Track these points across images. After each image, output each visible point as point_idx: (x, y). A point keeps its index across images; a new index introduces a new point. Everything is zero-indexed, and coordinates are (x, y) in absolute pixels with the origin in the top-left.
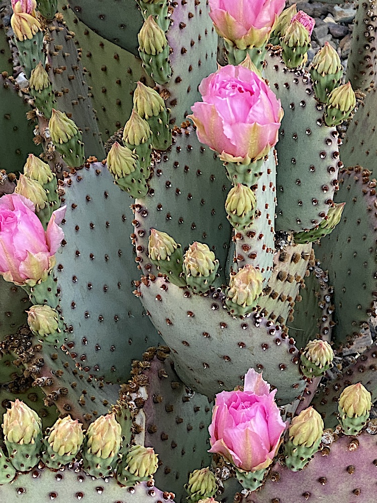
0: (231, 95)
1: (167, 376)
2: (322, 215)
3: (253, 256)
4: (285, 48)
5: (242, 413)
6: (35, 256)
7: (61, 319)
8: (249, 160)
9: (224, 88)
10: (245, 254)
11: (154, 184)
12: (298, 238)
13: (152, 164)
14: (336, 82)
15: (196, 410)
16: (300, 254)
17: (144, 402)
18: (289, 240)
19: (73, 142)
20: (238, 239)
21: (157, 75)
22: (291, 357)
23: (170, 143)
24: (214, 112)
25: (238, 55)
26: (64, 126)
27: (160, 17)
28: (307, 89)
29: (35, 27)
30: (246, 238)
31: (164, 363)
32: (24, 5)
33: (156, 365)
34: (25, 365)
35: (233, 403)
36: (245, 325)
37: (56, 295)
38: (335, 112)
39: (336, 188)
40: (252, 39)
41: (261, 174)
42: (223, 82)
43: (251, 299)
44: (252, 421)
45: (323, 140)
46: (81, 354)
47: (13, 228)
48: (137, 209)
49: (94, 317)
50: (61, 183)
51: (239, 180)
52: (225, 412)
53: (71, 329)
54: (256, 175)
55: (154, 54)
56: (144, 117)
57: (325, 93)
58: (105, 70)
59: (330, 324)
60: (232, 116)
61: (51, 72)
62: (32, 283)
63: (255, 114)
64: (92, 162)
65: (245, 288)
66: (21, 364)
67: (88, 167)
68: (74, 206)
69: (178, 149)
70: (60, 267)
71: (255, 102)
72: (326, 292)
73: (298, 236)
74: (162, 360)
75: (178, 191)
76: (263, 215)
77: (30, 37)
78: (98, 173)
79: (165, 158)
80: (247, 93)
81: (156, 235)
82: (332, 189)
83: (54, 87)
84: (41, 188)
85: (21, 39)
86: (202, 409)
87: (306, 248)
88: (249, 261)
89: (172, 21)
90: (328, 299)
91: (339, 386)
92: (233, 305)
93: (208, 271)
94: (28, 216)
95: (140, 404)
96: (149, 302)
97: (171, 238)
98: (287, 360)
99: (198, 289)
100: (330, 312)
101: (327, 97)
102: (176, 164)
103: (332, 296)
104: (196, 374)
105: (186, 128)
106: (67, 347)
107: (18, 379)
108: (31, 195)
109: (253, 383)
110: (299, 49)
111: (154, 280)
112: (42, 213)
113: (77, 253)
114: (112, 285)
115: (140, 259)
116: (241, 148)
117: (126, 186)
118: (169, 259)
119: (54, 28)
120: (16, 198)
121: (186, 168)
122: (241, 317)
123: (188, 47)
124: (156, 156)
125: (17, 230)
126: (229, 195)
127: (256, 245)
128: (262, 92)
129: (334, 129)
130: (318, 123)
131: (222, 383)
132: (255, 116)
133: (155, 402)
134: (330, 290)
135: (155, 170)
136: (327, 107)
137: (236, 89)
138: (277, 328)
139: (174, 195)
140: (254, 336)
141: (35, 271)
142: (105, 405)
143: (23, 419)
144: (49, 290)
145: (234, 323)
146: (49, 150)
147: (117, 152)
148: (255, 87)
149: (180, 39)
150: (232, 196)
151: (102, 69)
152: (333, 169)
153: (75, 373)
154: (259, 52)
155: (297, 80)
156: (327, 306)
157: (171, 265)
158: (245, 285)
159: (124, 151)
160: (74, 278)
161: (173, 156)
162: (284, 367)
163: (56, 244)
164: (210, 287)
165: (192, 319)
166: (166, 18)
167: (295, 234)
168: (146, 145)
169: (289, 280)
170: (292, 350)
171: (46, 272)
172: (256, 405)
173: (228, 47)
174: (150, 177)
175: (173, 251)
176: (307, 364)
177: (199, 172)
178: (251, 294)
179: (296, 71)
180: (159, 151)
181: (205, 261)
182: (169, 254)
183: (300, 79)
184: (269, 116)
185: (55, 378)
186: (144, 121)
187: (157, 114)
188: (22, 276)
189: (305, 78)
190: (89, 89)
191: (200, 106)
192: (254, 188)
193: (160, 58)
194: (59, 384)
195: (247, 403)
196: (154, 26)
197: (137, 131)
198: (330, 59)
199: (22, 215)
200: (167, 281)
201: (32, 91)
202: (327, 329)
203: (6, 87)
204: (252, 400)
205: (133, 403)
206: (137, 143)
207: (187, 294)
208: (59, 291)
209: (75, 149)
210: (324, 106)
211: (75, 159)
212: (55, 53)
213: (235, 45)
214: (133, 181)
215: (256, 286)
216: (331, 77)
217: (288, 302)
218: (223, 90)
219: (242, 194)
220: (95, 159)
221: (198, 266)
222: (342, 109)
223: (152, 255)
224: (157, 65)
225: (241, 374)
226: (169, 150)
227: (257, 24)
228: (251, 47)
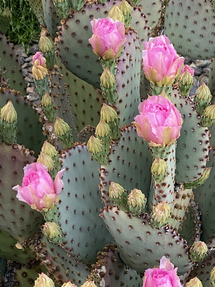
0: (156, 111)
1: (116, 260)
2: (200, 174)
3: (165, 196)
4: (180, 85)
5: (159, 280)
6: (48, 196)
7: (61, 229)
8: (164, 145)
9: (152, 107)
10: (161, 195)
11: (111, 157)
12: (186, 186)
13: (110, 147)
14: (208, 103)
15: (131, 278)
16: (186, 194)
17: (104, 274)
18: (181, 187)
19: (67, 135)
20: (157, 187)
21: (110, 99)
22: (184, 250)
23: (119, 135)
24: (146, 120)
25: (158, 90)
26: (63, 126)
27: (112, 68)
28: (193, 107)
29: (45, 73)
30: (161, 186)
31: (114, 253)
32: (40, 61)
33: (110, 254)
34: (37, 254)
35: (155, 275)
36: (160, 233)
37: (58, 216)
38: (207, 119)
39: (208, 160)
40: (165, 82)
41: (170, 153)
42: (151, 105)
43: (164, 219)
44: (165, 285)
45: (201, 134)
46: (70, 248)
47: (37, 180)
48: (102, 171)
49: (77, 228)
50: (61, 156)
51: (159, 156)
52: (150, 279)
53: (65, 235)
54: (167, 153)
55: (108, 87)
56: (106, 122)
57: (202, 109)
58: (76, 94)
59: (200, 231)
60: (156, 123)
61: (52, 96)
62: (46, 210)
63: (169, 121)
64: (77, 145)
65: (161, 213)
66: (35, 253)
67: (74, 148)
68: (67, 169)
69: (124, 139)
70: (60, 202)
71: (168, 115)
72: (197, 214)
73: (186, 185)
74: (113, 251)
75: (123, 161)
76: (170, 175)
77: (42, 78)
78: (79, 151)
79: (117, 143)
80: (164, 110)
81: (114, 185)
82: (205, 160)
83: (55, 105)
84: (51, 159)
85: (37, 79)
86: (134, 278)
87: (189, 191)
88: (163, 199)
89: (118, 70)
90: (199, 218)
91: (204, 265)
92: (155, 222)
93: (141, 204)
94: (45, 175)
95: (102, 275)
96: (108, 220)
97: (121, 187)
98: (182, 252)
99: (136, 214)
100: (200, 225)
101: (203, 112)
102: (123, 147)
103: (201, 216)
104: (132, 259)
105: (127, 128)
106: (63, 244)
107: (31, 261)
108: (46, 163)
109: (164, 264)
110: (188, 86)
111: (111, 209)
112: (52, 173)
113: (69, 194)
114: (87, 211)
115: (103, 197)
116: (160, 140)
117: (97, 158)
118: (120, 198)
119: (53, 73)
120: (38, 164)
121: (128, 149)
122: (159, 229)
123: (126, 84)
124: (112, 143)
125: (39, 182)
126: (153, 164)
127: (166, 190)
128: (172, 110)
129: (207, 128)
130: (198, 125)
131: (147, 264)
132: (168, 123)
133: (110, 274)
134: (199, 213)
135: (112, 150)
136: (203, 117)
137: (158, 108)
138: (177, 235)
139: (121, 163)
140: (165, 239)
141: (48, 204)
142: (79, 275)
143: (46, 283)
144: (55, 213)
145: (154, 232)
146: (51, 138)
147: (92, 141)
148: (168, 108)
149: (122, 80)
150: (155, 164)
151: (75, 94)
152: (206, 150)
153: (63, 258)
154: (168, 88)
155: (186, 102)
156: (198, 222)
157: (121, 201)
158: (161, 212)
159: (97, 140)
160: (67, 207)
161: (121, 142)
162: (180, 255)
163: (59, 190)
164: (142, 212)
165: (132, 230)
166: (115, 68)
167: (184, 184)
168: (108, 137)
169: (181, 209)
170: (185, 247)
171: (54, 204)
172: (167, 276)
173: (152, 86)
174: (110, 154)
175: (122, 193)
176: (193, 254)
177: (134, 151)
178: (164, 217)
179: (186, 97)
180: (113, 140)
181: (140, 199)
182: (120, 195)
183: (188, 102)
184: (175, 122)
185: (53, 261)
186: (107, 124)
187: (113, 120)
188: (41, 206)
189: (191, 101)
190: (71, 105)
191: (139, 117)
192: (166, 160)
193: (112, 90)
194: (55, 264)
195: (162, 275)
196: (109, 73)
197: (103, 129)
198: (205, 91)
199: (42, 174)
200: (118, 209)
201: (43, 107)
202: (198, 234)
203: (26, 104)
204: (164, 273)
205: (99, 274)
206: (103, 136)
207: (129, 216)
208: (59, 214)
209: (68, 138)
210: (202, 116)
211: (68, 143)
212: (54, 86)
213: (156, 85)
214: (101, 156)
215: (167, 212)
216: (205, 101)
217: (179, 220)
218: (151, 109)
219: (160, 163)
220: (78, 143)
221: (136, 201)
222: (211, 118)
223: (111, 195)
224: (110, 93)
225: (158, 259)
226: (119, 139)
227: (169, 74)
228: (165, 86)
